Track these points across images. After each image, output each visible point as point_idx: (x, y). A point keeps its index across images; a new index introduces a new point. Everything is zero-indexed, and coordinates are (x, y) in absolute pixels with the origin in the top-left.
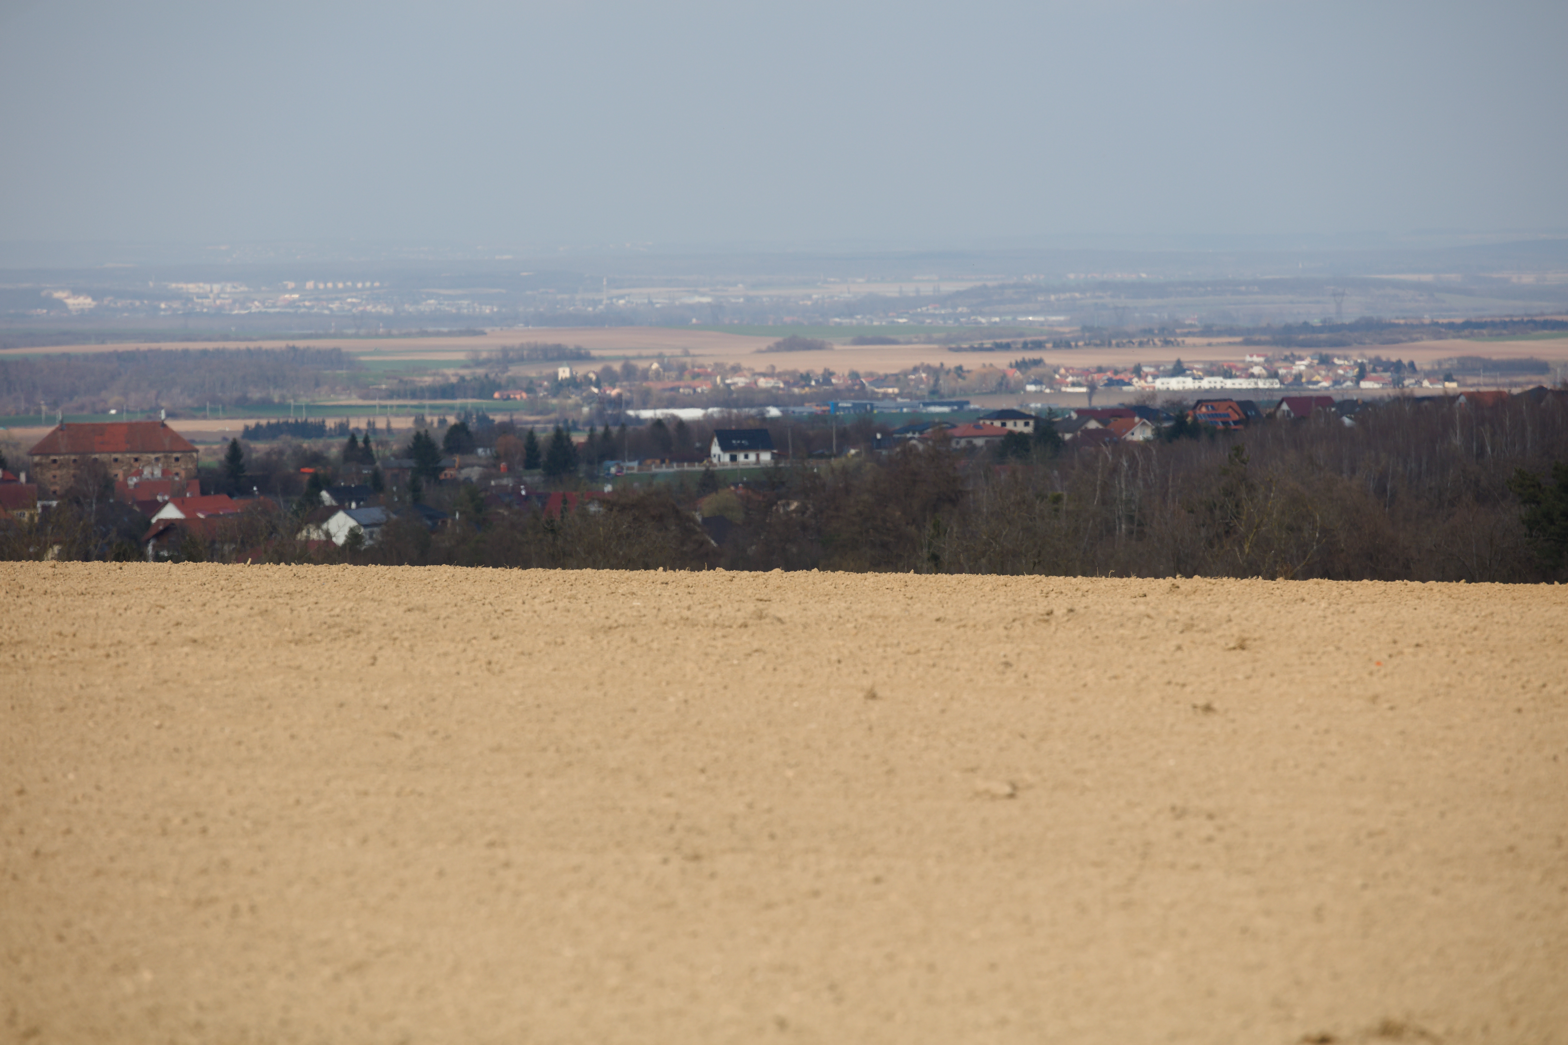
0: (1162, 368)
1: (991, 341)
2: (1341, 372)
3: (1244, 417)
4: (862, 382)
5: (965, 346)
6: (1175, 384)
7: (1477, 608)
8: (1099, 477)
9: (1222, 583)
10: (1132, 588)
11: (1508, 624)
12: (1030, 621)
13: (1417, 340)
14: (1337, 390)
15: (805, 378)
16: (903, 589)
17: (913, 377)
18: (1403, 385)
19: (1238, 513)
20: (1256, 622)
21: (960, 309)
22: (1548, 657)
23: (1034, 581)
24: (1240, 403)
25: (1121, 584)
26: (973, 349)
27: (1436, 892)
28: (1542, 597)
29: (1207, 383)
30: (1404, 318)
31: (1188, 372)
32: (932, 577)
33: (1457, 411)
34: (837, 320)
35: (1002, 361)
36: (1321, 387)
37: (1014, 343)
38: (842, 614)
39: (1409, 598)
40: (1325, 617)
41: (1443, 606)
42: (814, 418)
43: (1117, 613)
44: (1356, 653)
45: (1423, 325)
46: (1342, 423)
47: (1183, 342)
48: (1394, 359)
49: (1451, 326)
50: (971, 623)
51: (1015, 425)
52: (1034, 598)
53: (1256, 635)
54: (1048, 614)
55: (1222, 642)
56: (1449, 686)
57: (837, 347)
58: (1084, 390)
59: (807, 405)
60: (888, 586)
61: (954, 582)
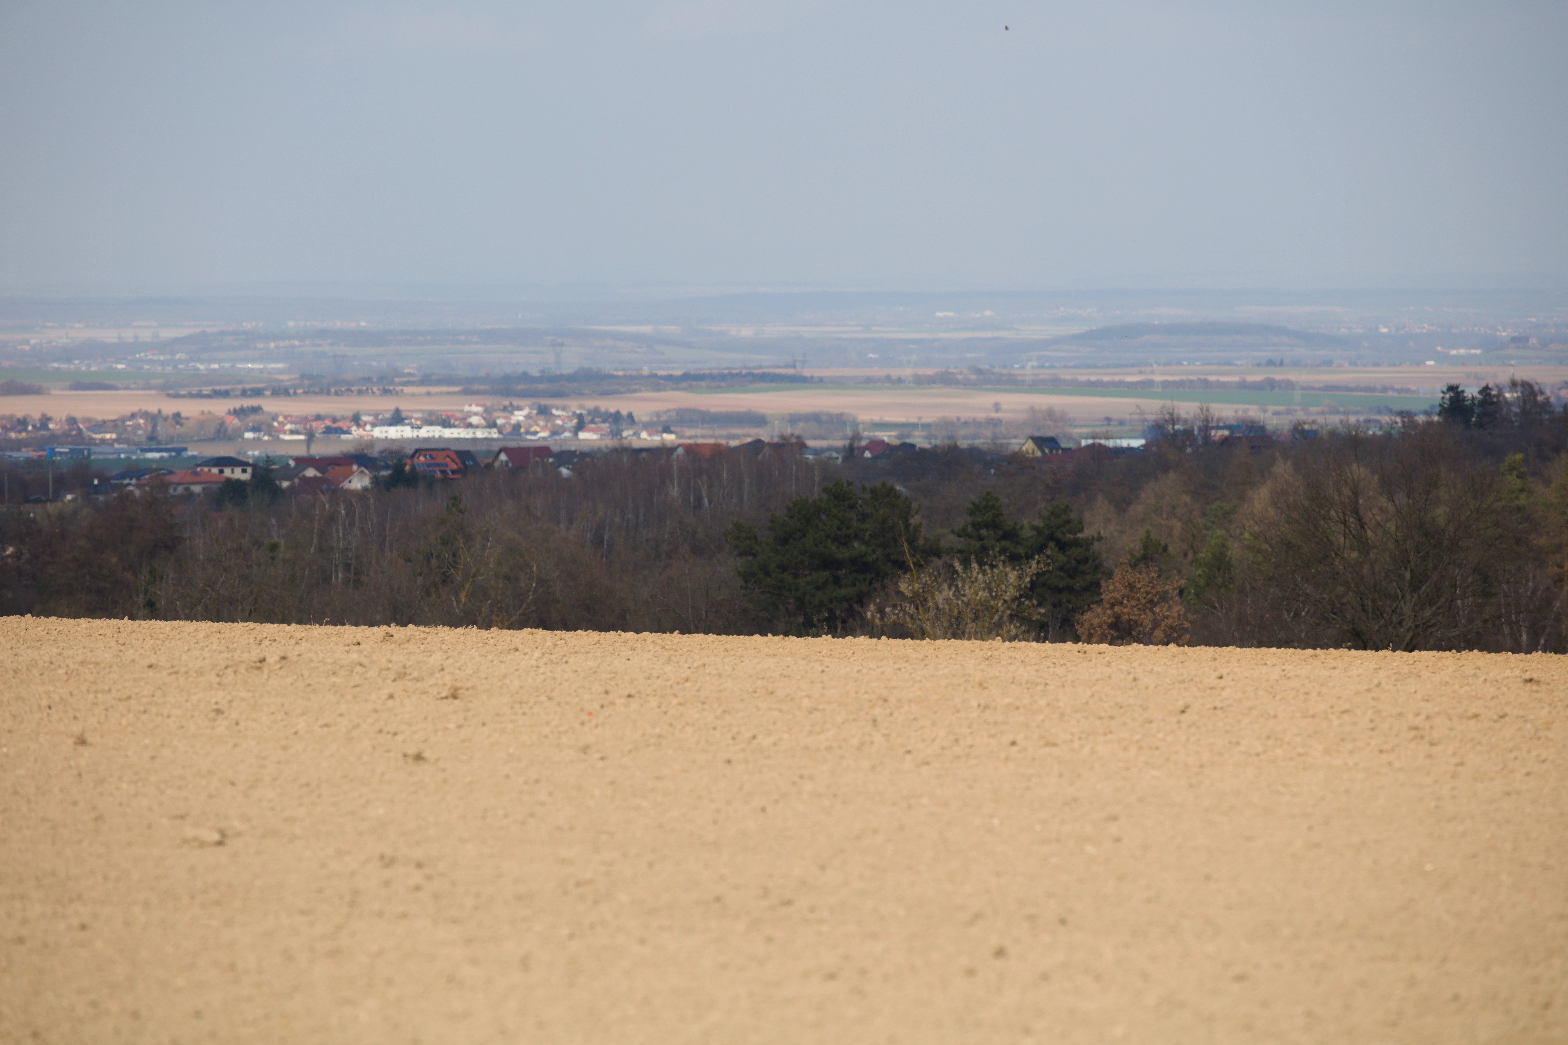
0: (380, 417)
1: (210, 388)
2: (559, 422)
3: (462, 466)
4: (79, 427)
5: (183, 392)
6: (394, 433)
7: (690, 660)
8: (316, 526)
9: (436, 632)
10: (346, 636)
11: (720, 675)
12: (242, 669)
13: (635, 391)
14: (555, 440)
15: (22, 423)
16: (116, 636)
17: (131, 423)
18: (621, 436)
19: (455, 562)
20: (469, 671)
21: (178, 356)
22: (758, 708)
23: (248, 628)
24: (459, 453)
25: (335, 633)
26: (191, 396)
27: (642, 941)
28: (754, 649)
29: (426, 432)
30: (623, 370)
31: (406, 421)
32: (145, 624)
33: (675, 463)
34: (56, 365)
35: (220, 408)
36: (539, 438)
37: (233, 390)
38: (54, 660)
39: (622, 649)
40: (538, 667)
41: (656, 657)
42: (30, 463)
43: (329, 660)
44: (567, 703)
45: (642, 377)
46: (560, 474)
47: (402, 391)
48: (612, 410)
49: (670, 378)
50: (183, 669)
51: (233, 472)
52: (247, 646)
53: (469, 685)
54: (260, 662)
55: (434, 691)
56: (660, 736)
57: (54, 392)
58: (302, 437)
59: (24, 449)
60: (101, 632)
61: (168, 629)
